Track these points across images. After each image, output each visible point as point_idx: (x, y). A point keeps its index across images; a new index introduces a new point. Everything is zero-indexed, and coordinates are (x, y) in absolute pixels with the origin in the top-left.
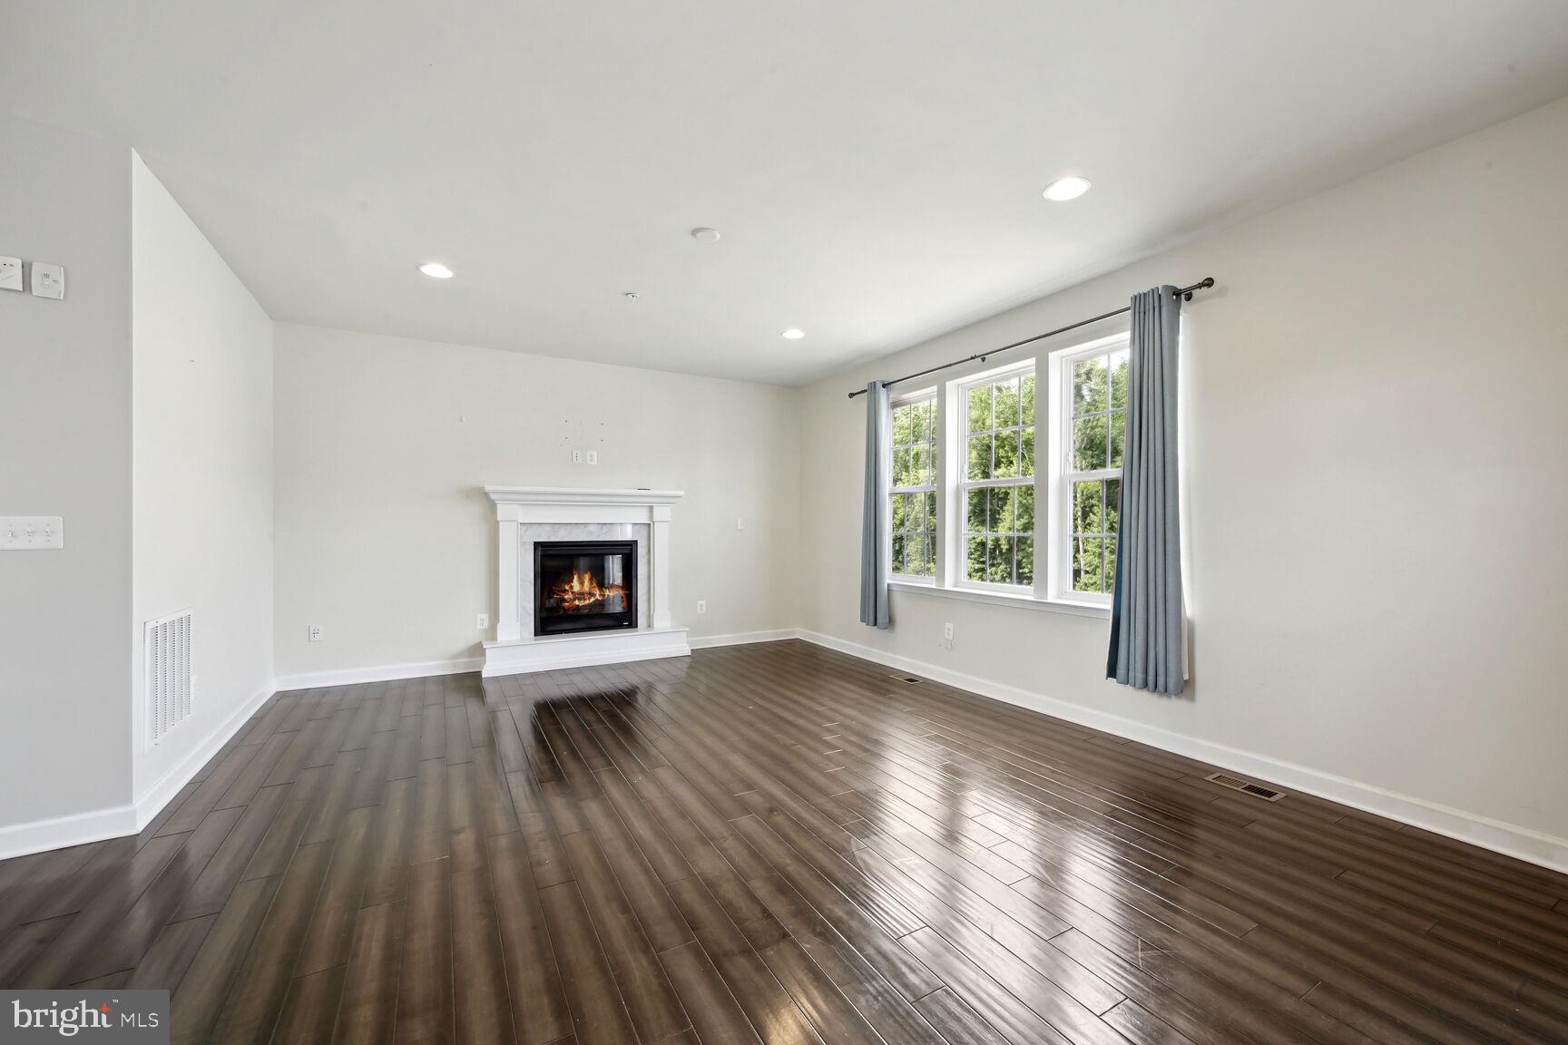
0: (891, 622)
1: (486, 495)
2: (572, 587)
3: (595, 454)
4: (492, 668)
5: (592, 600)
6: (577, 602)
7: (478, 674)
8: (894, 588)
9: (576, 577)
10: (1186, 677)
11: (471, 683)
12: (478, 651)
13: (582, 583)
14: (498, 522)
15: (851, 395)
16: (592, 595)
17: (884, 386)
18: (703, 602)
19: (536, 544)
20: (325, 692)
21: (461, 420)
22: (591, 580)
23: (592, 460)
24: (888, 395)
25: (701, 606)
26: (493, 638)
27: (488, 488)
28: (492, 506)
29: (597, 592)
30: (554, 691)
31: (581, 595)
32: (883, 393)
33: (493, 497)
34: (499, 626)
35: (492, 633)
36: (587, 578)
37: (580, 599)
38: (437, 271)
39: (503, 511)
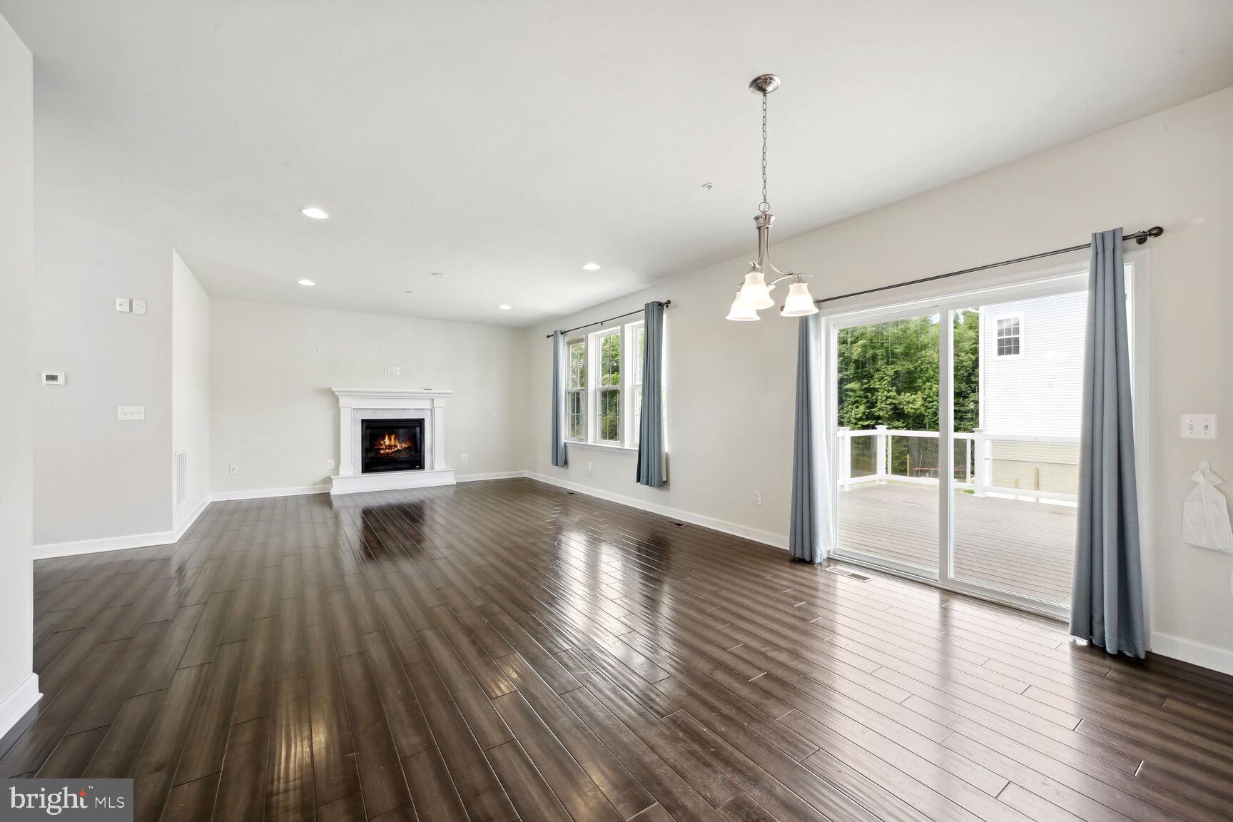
0: (566, 463)
1: (333, 392)
2: (385, 443)
3: (399, 369)
4: (336, 490)
5: (396, 449)
6: (387, 451)
7: (328, 494)
8: (568, 445)
9: (387, 437)
10: (665, 479)
11: (324, 499)
12: (328, 481)
13: (390, 439)
14: (340, 409)
15: (548, 337)
16: (395, 446)
17: (562, 333)
18: (466, 455)
19: (363, 421)
20: (240, 502)
21: (318, 350)
22: (395, 439)
23: (396, 372)
24: (564, 339)
25: (464, 457)
26: (337, 473)
27: (333, 389)
28: (336, 399)
29: (399, 445)
30: (373, 502)
31: (390, 447)
32: (561, 337)
33: (336, 394)
34: (340, 467)
35: (336, 470)
36: (393, 437)
37: (389, 449)
38: (306, 282)
39: (343, 402)
